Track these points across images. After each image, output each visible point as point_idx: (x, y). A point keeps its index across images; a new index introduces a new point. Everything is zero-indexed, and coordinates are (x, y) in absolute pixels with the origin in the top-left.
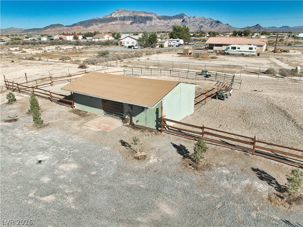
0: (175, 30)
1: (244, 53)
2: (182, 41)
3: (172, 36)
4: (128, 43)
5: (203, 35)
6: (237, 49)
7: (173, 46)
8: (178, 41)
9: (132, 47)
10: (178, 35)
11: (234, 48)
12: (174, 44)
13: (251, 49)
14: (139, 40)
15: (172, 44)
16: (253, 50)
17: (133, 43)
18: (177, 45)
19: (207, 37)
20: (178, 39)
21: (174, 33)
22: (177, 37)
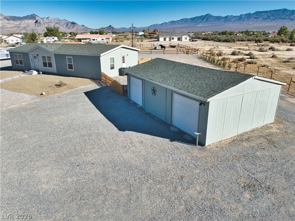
0: (48, 30)
1: (99, 42)
2: (56, 38)
3: (47, 35)
4: (12, 41)
5: (65, 35)
6: (95, 40)
7: (50, 42)
8: (53, 38)
9: (19, 44)
10: (52, 34)
11: (94, 40)
12: (51, 40)
13: (103, 39)
14: (22, 38)
15: (49, 40)
16: (104, 40)
17: (17, 40)
18: (54, 41)
19: (69, 36)
20: (53, 37)
21: (48, 32)
22: (51, 36)
